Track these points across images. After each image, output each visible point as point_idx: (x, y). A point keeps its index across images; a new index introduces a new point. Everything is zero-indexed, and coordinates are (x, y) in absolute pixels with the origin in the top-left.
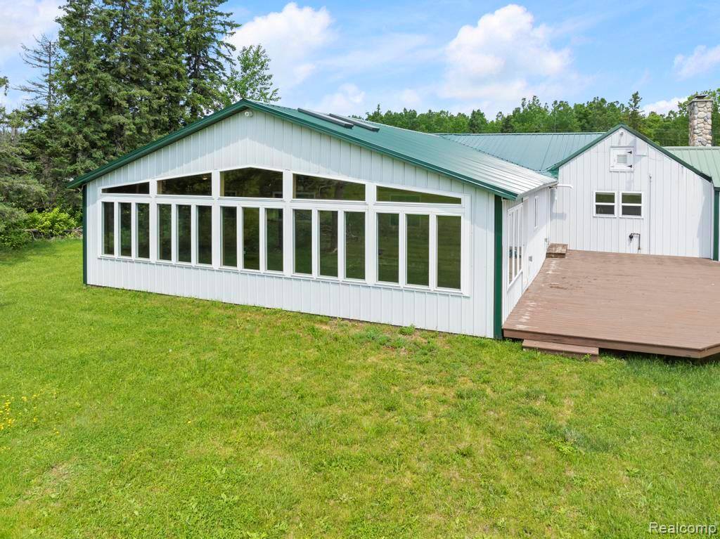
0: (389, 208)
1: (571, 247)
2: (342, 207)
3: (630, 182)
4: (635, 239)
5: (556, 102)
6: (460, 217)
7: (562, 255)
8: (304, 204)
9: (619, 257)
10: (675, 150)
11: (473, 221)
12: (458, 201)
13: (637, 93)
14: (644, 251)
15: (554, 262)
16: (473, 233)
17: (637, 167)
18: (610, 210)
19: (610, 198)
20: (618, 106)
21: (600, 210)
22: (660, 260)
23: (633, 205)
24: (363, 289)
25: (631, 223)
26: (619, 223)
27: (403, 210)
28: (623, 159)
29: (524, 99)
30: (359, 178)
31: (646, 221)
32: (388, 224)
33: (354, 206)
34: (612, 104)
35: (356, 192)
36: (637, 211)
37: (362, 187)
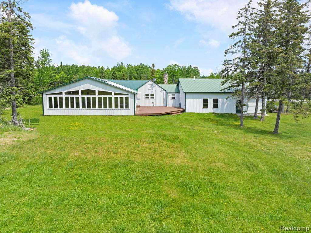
0: (117, 96)
1: (141, 106)
2: (108, 96)
3: (152, 92)
4: (153, 104)
5: (128, 64)
6: (128, 98)
7: (139, 107)
8: (100, 96)
9: (150, 107)
10: (160, 85)
11: (130, 98)
12: (128, 95)
13: (154, 64)
14: (155, 106)
15: (138, 108)
16: (131, 100)
17: (153, 88)
18: (148, 98)
19: (148, 95)
20: (148, 67)
21: (146, 98)
22: (157, 107)
23: (152, 96)
24: (112, 110)
25: (152, 100)
26: (150, 100)
27: (119, 96)
28: (151, 87)
29: (118, 63)
30: (111, 91)
31: (155, 100)
32: (116, 99)
33: (110, 96)
34: (146, 66)
35: (111, 94)
36: (153, 98)
37: (112, 93)
